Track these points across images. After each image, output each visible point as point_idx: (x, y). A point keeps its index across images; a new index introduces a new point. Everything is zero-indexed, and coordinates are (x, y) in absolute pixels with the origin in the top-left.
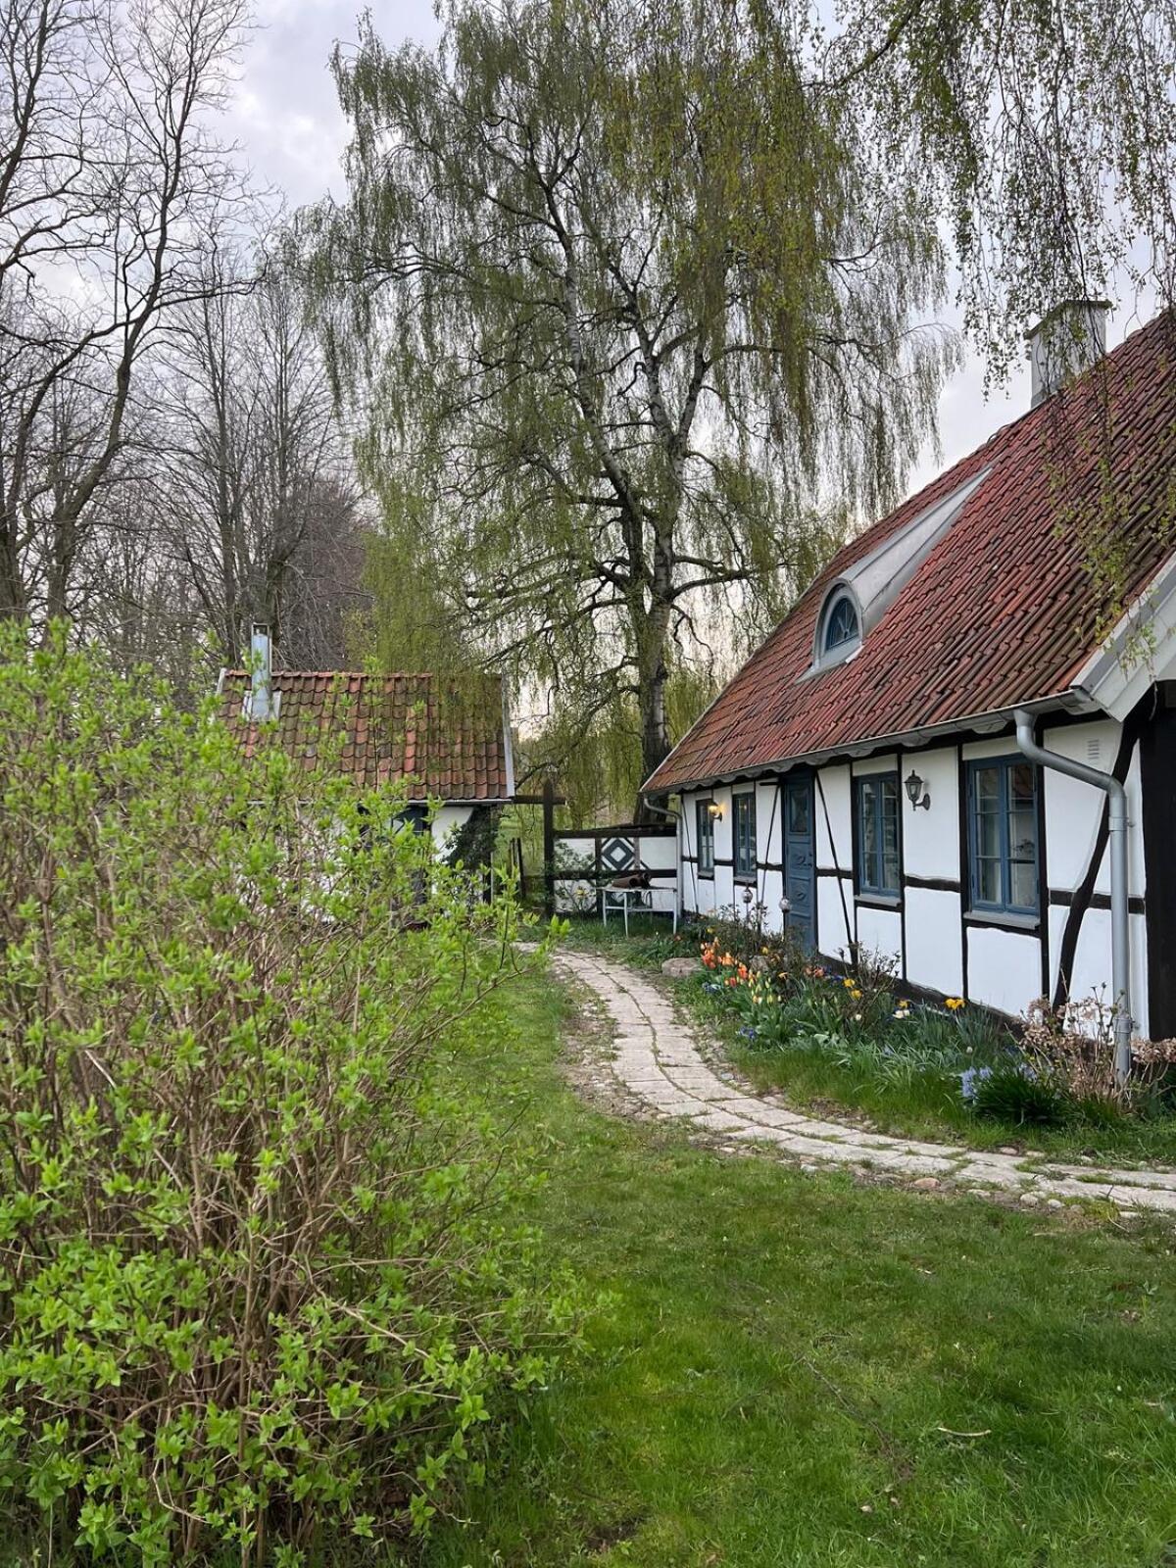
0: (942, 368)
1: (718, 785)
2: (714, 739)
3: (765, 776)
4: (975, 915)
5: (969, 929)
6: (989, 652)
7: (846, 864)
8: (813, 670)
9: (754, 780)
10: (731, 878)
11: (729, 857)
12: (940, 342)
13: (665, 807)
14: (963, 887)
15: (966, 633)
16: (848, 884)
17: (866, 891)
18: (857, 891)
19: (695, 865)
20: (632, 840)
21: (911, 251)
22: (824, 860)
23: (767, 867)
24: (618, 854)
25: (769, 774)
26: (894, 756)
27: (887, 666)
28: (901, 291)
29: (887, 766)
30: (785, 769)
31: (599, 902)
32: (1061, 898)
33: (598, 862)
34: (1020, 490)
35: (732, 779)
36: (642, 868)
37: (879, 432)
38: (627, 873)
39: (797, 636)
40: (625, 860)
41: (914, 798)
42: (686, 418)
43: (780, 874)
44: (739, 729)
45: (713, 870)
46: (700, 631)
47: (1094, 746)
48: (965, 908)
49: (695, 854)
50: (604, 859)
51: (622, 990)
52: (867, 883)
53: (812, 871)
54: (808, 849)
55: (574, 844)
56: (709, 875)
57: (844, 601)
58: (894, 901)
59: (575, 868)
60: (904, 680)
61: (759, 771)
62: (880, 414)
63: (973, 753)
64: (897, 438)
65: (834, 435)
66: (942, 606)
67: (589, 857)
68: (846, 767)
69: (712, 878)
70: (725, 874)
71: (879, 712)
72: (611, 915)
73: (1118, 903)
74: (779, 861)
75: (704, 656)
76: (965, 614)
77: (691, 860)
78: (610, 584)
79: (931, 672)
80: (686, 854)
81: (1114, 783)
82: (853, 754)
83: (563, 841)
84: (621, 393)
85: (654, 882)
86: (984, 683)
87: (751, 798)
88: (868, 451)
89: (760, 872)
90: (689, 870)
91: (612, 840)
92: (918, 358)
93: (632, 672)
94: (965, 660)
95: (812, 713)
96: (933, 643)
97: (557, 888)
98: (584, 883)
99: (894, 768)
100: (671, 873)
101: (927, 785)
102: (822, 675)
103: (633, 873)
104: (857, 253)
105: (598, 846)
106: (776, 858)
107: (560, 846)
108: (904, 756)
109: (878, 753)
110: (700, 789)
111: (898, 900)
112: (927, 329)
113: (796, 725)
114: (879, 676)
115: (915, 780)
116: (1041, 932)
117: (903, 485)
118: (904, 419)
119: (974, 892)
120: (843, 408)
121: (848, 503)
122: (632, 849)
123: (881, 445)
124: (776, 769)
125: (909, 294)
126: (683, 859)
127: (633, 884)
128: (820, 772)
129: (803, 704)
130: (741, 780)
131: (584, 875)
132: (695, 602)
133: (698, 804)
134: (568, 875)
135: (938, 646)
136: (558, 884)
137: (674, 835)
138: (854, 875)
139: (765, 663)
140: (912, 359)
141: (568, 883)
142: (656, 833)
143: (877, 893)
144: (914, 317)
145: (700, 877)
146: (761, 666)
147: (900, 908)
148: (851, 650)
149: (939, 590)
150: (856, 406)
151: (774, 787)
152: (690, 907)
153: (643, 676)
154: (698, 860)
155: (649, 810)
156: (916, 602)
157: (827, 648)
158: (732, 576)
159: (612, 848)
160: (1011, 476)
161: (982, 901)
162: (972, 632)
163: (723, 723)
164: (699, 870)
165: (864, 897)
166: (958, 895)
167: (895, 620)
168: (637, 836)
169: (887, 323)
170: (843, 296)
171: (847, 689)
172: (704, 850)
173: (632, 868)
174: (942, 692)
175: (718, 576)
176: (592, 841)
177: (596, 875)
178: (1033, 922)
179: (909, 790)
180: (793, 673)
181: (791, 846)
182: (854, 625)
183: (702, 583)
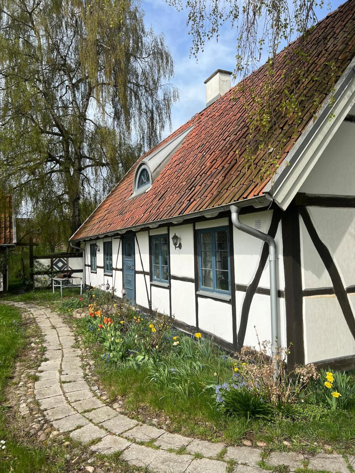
0: (172, 99)
1: (98, 238)
2: (96, 221)
3: (116, 235)
4: (200, 292)
5: (199, 299)
6: (209, 183)
7: (147, 269)
8: (133, 196)
9: (111, 236)
10: (103, 273)
11: (102, 265)
12: (172, 90)
13: (79, 246)
14: (196, 281)
15: (196, 177)
16: (148, 277)
17: (155, 280)
18: (151, 280)
19: (90, 268)
20: (65, 259)
21: (162, 59)
22: (138, 268)
23: (117, 269)
24: (60, 264)
25: (117, 234)
26: (166, 228)
27: (163, 192)
28: (159, 71)
29: (164, 231)
30: (124, 232)
31: (52, 284)
32: (241, 288)
33: (52, 267)
34: (208, 130)
35: (103, 236)
36: (70, 269)
37: (152, 118)
38: (63, 272)
39: (126, 185)
40: (62, 266)
41: (175, 244)
42: (86, 107)
43: (121, 272)
44: (105, 218)
45: (96, 270)
46: (92, 184)
47: (258, 223)
48: (197, 289)
49: (90, 264)
50: (54, 267)
51: (54, 327)
52: (155, 277)
53: (134, 272)
54: (132, 263)
55: (42, 261)
56: (95, 272)
57: (144, 170)
58: (167, 285)
59: (43, 270)
60: (171, 197)
61: (113, 233)
62: (152, 112)
63: (200, 226)
64: (158, 121)
65: (137, 118)
66: (183, 170)
67: (48, 266)
68: (147, 232)
69: (96, 273)
70: (100, 271)
71: (161, 209)
72: (56, 288)
73: (273, 292)
74: (121, 268)
75: (93, 192)
76: (193, 171)
77: (88, 266)
78: (58, 165)
79: (183, 193)
80: (87, 263)
81: (269, 237)
82: (151, 226)
83: (38, 260)
84: (61, 97)
85: (74, 275)
86: (209, 196)
87: (110, 243)
88: (148, 124)
89: (114, 271)
90: (88, 269)
91: (58, 259)
92: (165, 95)
93: (66, 197)
94: (198, 187)
95: (133, 211)
96: (182, 182)
97: (35, 278)
98: (46, 276)
99: (166, 232)
100: (81, 271)
101: (180, 239)
102: (136, 197)
103: (66, 271)
104: (144, 56)
105: (52, 262)
106: (120, 266)
107: (37, 262)
108: (171, 228)
109: (160, 226)
110: (91, 240)
111: (168, 285)
112: (168, 85)
113: (127, 215)
114: (160, 196)
115: (175, 238)
116: (232, 302)
117: (160, 137)
118: (160, 114)
119: (200, 283)
120: (140, 109)
121: (142, 144)
122: (66, 262)
123: (153, 123)
124: (120, 232)
125: (162, 72)
126: (86, 265)
127: (65, 276)
128: (137, 234)
129: (130, 208)
130: (106, 237)
131: (46, 273)
132: (89, 172)
133: (91, 245)
134: (39, 273)
135: (184, 183)
136: (36, 276)
137: (82, 256)
138: (150, 274)
139: (115, 194)
140: (163, 95)
141: (39, 276)
142: (75, 256)
143: (160, 281)
144: (163, 81)
145: (91, 272)
146: (114, 195)
147: (169, 288)
148: (148, 187)
149: (181, 164)
150: (144, 109)
151: (119, 239)
152: (88, 283)
153: (71, 197)
154: (90, 266)
155: (73, 248)
156: (171, 170)
157: (138, 188)
158: (103, 165)
159: (58, 262)
160: (204, 126)
161: (203, 287)
162: (199, 177)
163: (100, 216)
164: (91, 270)
165: (154, 283)
166: (194, 284)
167: (165, 176)
168: (68, 257)
169: (154, 81)
170: (139, 71)
171: (147, 201)
172: (93, 262)
173: (66, 269)
174: (190, 200)
175: (98, 164)
176: (49, 260)
177: (51, 273)
178: (228, 298)
179: (173, 241)
180: (126, 197)
181: (125, 262)
182: (148, 180)
183: (92, 166)
